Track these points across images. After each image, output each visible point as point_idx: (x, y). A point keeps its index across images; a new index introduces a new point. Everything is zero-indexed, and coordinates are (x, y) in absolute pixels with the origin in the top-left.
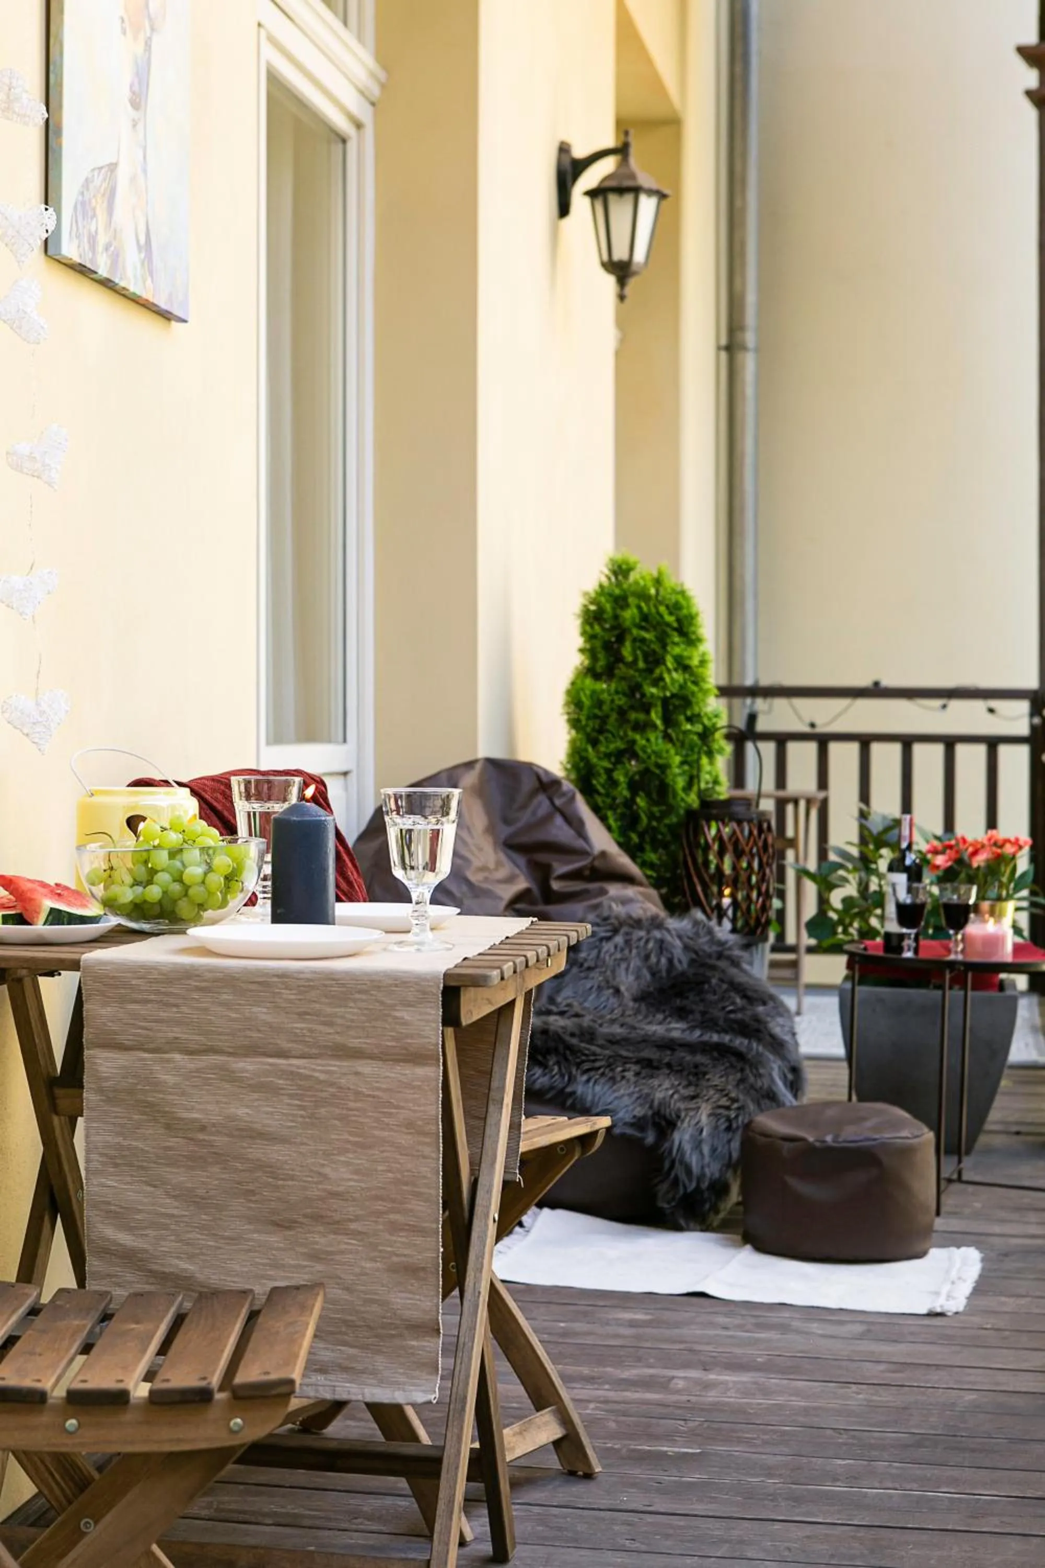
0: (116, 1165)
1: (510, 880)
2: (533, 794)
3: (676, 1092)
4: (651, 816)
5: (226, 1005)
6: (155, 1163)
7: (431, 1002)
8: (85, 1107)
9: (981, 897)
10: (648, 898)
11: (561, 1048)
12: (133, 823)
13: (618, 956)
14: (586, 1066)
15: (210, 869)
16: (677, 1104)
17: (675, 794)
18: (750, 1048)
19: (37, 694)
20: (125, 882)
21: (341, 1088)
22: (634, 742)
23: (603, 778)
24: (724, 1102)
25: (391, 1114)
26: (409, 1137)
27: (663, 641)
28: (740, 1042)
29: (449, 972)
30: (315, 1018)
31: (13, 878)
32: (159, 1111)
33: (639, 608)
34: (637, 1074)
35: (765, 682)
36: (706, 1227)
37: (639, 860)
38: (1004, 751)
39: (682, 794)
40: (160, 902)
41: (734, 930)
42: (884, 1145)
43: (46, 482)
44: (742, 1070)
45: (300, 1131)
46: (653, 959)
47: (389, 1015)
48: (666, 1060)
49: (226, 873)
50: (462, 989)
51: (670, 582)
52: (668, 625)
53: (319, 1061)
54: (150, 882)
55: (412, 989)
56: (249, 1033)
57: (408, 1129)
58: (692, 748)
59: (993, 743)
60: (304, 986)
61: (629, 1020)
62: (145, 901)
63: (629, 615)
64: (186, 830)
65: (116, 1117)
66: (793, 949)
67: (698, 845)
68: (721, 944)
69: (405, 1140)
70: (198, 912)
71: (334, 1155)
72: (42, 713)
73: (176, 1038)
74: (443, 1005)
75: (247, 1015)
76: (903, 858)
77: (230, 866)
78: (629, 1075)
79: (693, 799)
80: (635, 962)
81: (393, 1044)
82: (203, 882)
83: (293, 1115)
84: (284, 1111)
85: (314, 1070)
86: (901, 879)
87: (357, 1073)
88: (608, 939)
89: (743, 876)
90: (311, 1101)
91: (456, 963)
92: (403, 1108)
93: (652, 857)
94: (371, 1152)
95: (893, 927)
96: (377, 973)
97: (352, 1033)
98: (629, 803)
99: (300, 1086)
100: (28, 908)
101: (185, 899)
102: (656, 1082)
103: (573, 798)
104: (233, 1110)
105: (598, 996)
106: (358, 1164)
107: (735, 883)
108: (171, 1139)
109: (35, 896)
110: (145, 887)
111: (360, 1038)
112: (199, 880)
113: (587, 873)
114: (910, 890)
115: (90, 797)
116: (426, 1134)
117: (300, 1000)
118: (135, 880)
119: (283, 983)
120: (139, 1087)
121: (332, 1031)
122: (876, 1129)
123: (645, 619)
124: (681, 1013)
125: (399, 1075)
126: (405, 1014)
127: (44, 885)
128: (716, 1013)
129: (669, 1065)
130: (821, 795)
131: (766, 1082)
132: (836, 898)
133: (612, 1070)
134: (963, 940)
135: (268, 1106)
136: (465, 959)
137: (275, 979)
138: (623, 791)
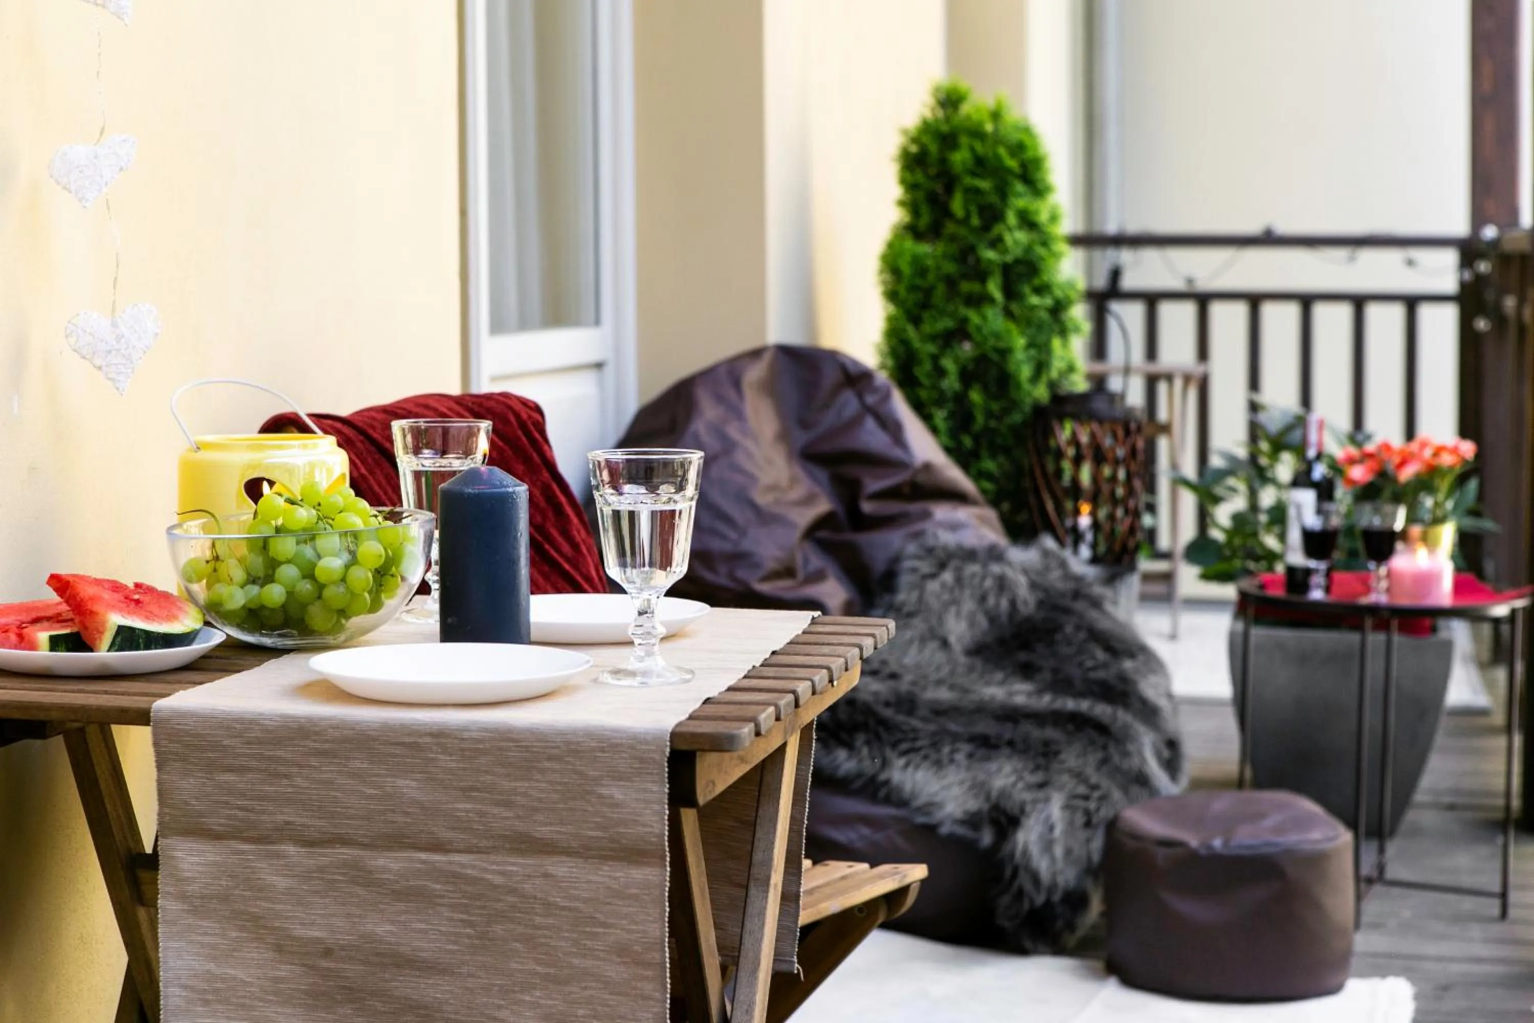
0: (206, 1002)
1: (808, 500)
2: (837, 390)
3: (1020, 778)
4: (989, 414)
5: (356, 775)
6: (261, 1000)
7: (652, 774)
8: (160, 921)
9: (1411, 519)
10: (983, 520)
11: (872, 722)
12: (254, 489)
13: (946, 597)
14: (904, 746)
15: (354, 560)
16: (1021, 795)
17: (1018, 385)
18: (1114, 718)
19: (113, 311)
20: (234, 579)
21: (524, 896)
22: (965, 321)
23: (928, 366)
24: (1082, 790)
25: (595, 934)
26: (622, 968)
27: (1003, 192)
28: (1102, 710)
29: (678, 729)
30: (487, 795)
31: (71, 579)
32: (265, 927)
33: (972, 150)
34: (970, 756)
35: (1133, 227)
36: (1058, 949)
37: (974, 471)
38: (1426, 312)
39: (1026, 386)
40: (283, 606)
41: (1095, 560)
42: (1290, 853)
43: (114, 14)
44: (1105, 748)
45: (468, 958)
46: (991, 601)
47: (589, 793)
48: (1007, 736)
49: (377, 566)
50: (698, 754)
51: (1012, 116)
52: (1009, 171)
53: (492, 858)
54: (269, 579)
55: (624, 755)
56: (390, 816)
57: (619, 956)
58: (1040, 327)
59: (1412, 303)
60: (470, 750)
61: (961, 680)
62: (263, 607)
63: (960, 158)
64: (322, 504)
65: (205, 934)
66: (1166, 556)
67: (1048, 449)
68: (1079, 579)
69: (614, 971)
70: (338, 621)
71: (514, 992)
72: (119, 338)
73: (288, 823)
74: (669, 778)
75: (389, 790)
76: (1309, 470)
77: (381, 556)
78: (960, 757)
79: (1041, 393)
80: (969, 605)
81: (599, 834)
82: (343, 580)
83: (456, 934)
84: (444, 929)
85: (486, 870)
86: (1307, 498)
87: (546, 875)
88: (933, 576)
89: (1105, 488)
90: (481, 915)
91: (691, 710)
92: (611, 926)
93: (989, 465)
94: (567, 989)
95: (1297, 558)
96: (575, 732)
97: (540, 817)
98: (961, 398)
99: (466, 892)
100: (88, 624)
101: (318, 603)
102: (993, 766)
103: (887, 396)
104: (370, 927)
105: (921, 651)
106: (550, 1007)
107: (1095, 500)
108: (283, 967)
109: (96, 608)
110: (262, 586)
111: (551, 824)
112: (337, 576)
113: (907, 490)
114: (1319, 511)
115: (196, 452)
116: (647, 965)
117: (464, 769)
118: (249, 574)
119: (438, 744)
120: (237, 892)
121: (511, 814)
122: (1279, 829)
123: (981, 165)
124: (1027, 671)
125: (607, 880)
126: (616, 792)
127: (116, 587)
128: (1073, 671)
129: (1011, 744)
130: (1198, 370)
131: (1135, 762)
132: (1223, 514)
133: (938, 751)
134: (1389, 575)
135: (419, 921)
136: (707, 701)
137: (428, 739)
138: (951, 383)
